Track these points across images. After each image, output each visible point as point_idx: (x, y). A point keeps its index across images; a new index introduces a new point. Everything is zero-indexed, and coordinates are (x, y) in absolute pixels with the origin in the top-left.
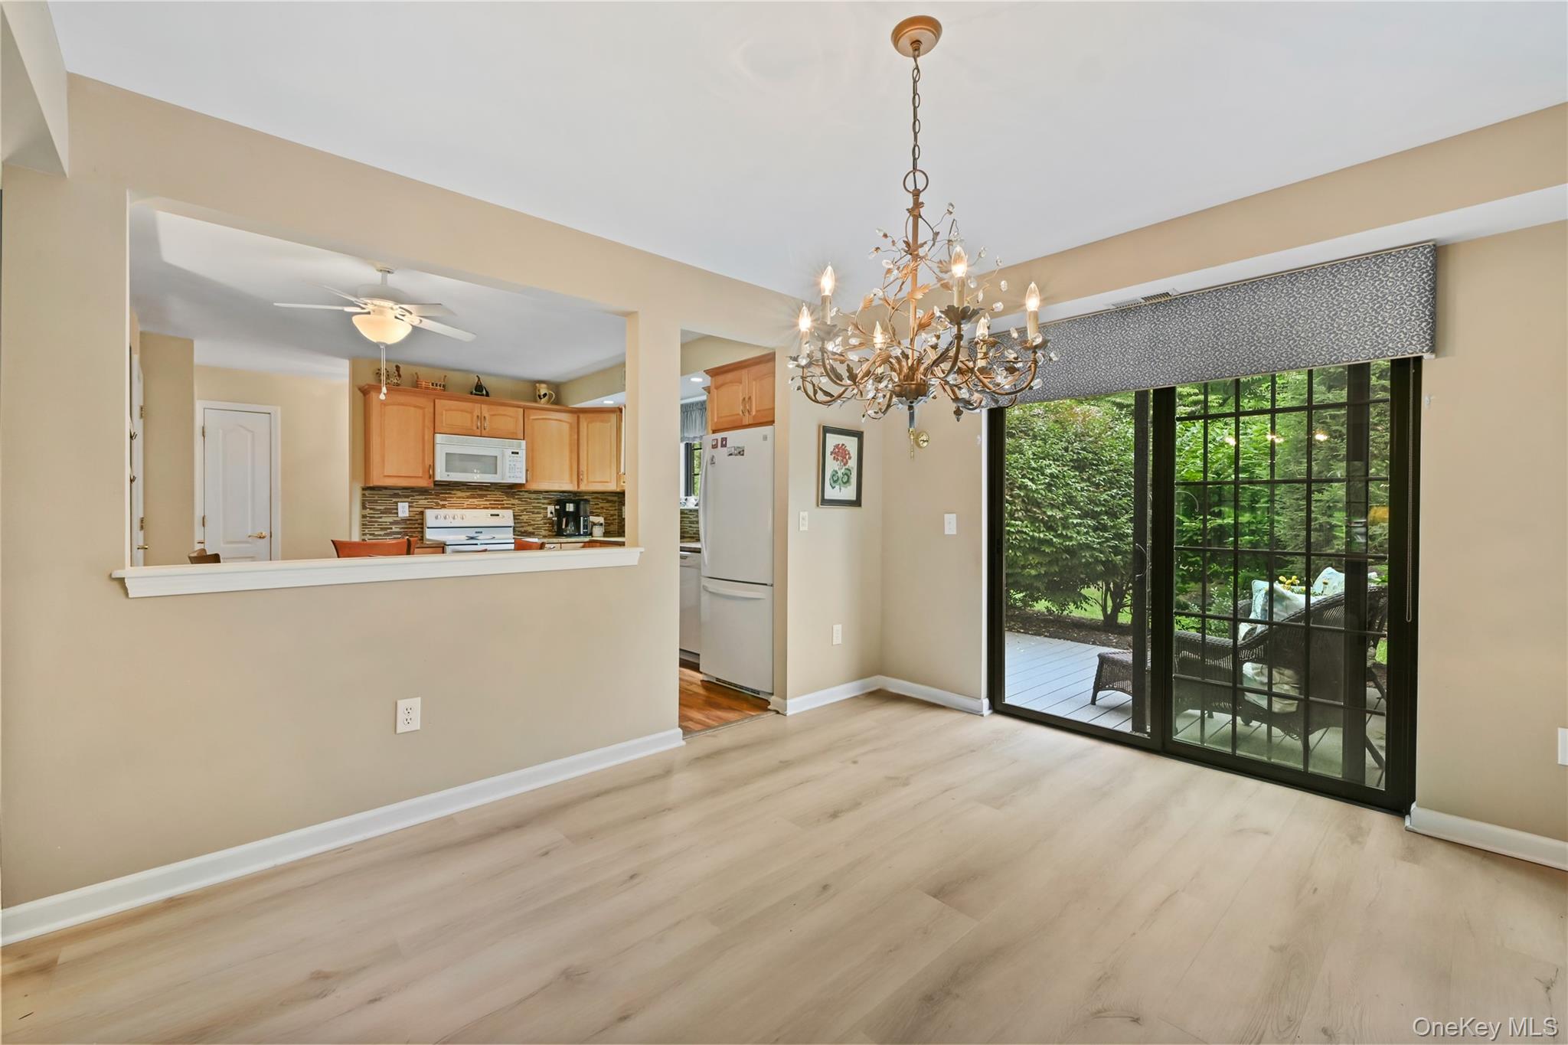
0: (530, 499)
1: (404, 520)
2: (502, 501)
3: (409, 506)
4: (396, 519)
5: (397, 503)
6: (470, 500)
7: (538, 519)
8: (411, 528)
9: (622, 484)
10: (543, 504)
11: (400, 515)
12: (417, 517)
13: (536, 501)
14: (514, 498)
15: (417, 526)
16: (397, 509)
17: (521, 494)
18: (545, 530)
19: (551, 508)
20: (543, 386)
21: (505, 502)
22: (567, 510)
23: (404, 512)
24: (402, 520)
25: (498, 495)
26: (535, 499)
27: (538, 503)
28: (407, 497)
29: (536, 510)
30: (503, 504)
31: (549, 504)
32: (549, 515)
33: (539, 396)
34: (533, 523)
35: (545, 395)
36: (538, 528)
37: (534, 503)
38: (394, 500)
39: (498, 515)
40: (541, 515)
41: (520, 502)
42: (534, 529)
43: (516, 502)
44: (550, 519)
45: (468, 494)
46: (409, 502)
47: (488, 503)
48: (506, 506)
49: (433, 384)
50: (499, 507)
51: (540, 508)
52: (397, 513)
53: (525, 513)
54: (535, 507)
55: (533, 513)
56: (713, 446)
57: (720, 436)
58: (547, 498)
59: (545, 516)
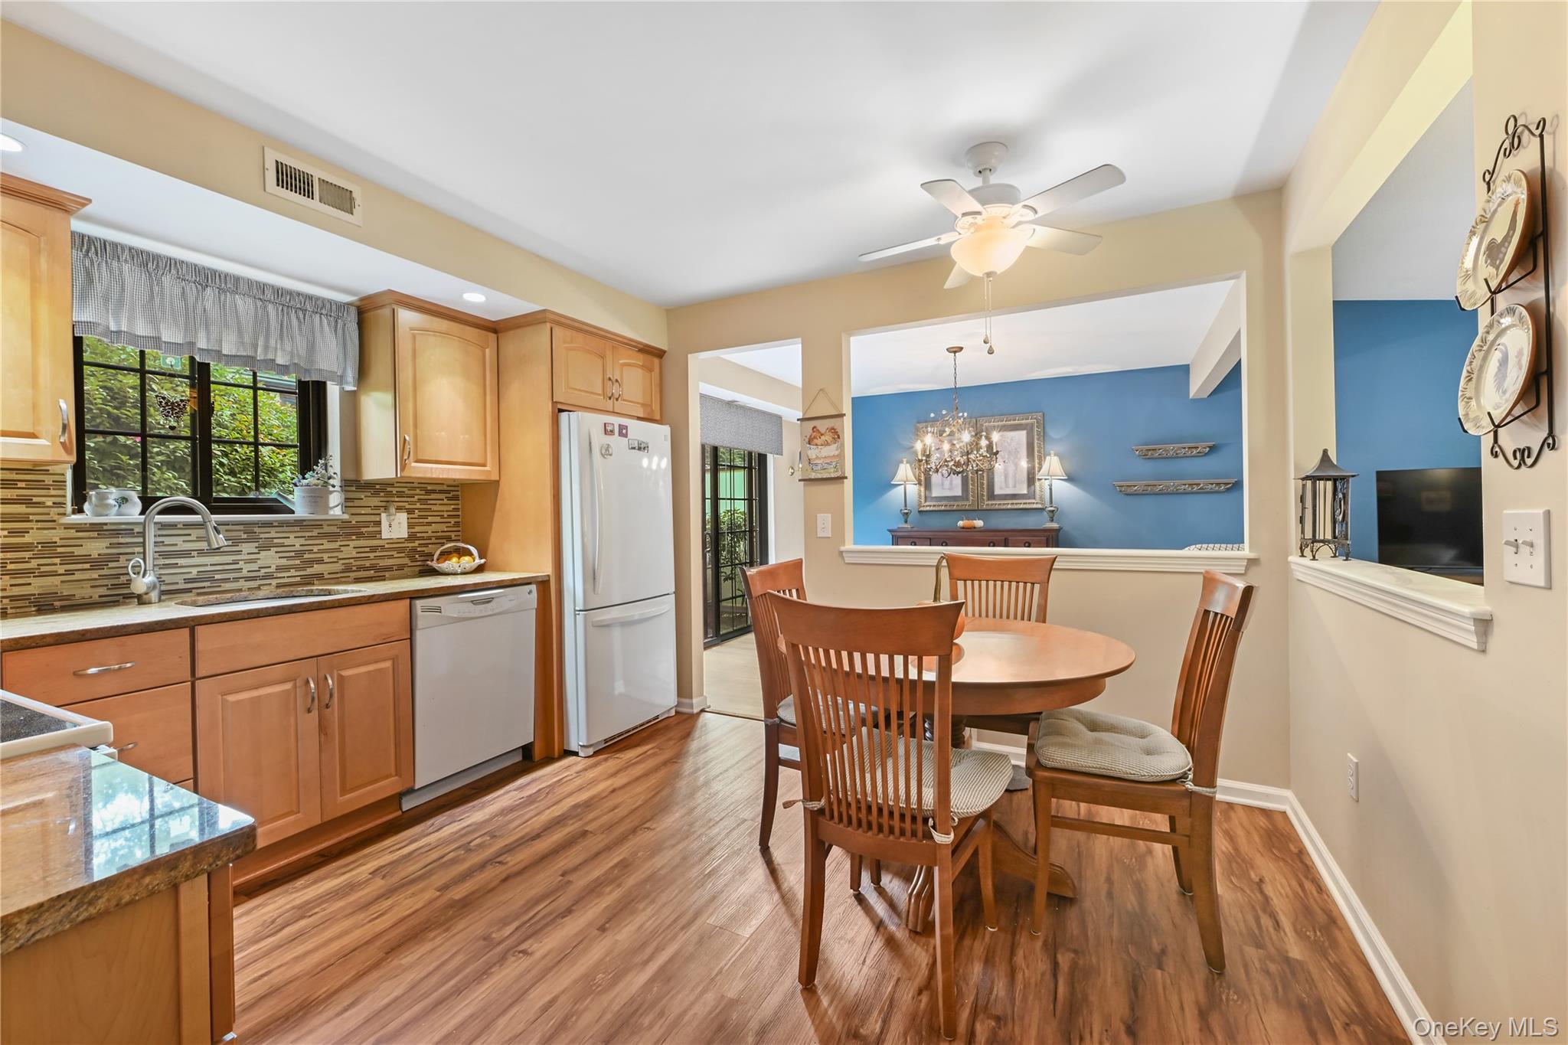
56: (606, 432)
57: (617, 421)
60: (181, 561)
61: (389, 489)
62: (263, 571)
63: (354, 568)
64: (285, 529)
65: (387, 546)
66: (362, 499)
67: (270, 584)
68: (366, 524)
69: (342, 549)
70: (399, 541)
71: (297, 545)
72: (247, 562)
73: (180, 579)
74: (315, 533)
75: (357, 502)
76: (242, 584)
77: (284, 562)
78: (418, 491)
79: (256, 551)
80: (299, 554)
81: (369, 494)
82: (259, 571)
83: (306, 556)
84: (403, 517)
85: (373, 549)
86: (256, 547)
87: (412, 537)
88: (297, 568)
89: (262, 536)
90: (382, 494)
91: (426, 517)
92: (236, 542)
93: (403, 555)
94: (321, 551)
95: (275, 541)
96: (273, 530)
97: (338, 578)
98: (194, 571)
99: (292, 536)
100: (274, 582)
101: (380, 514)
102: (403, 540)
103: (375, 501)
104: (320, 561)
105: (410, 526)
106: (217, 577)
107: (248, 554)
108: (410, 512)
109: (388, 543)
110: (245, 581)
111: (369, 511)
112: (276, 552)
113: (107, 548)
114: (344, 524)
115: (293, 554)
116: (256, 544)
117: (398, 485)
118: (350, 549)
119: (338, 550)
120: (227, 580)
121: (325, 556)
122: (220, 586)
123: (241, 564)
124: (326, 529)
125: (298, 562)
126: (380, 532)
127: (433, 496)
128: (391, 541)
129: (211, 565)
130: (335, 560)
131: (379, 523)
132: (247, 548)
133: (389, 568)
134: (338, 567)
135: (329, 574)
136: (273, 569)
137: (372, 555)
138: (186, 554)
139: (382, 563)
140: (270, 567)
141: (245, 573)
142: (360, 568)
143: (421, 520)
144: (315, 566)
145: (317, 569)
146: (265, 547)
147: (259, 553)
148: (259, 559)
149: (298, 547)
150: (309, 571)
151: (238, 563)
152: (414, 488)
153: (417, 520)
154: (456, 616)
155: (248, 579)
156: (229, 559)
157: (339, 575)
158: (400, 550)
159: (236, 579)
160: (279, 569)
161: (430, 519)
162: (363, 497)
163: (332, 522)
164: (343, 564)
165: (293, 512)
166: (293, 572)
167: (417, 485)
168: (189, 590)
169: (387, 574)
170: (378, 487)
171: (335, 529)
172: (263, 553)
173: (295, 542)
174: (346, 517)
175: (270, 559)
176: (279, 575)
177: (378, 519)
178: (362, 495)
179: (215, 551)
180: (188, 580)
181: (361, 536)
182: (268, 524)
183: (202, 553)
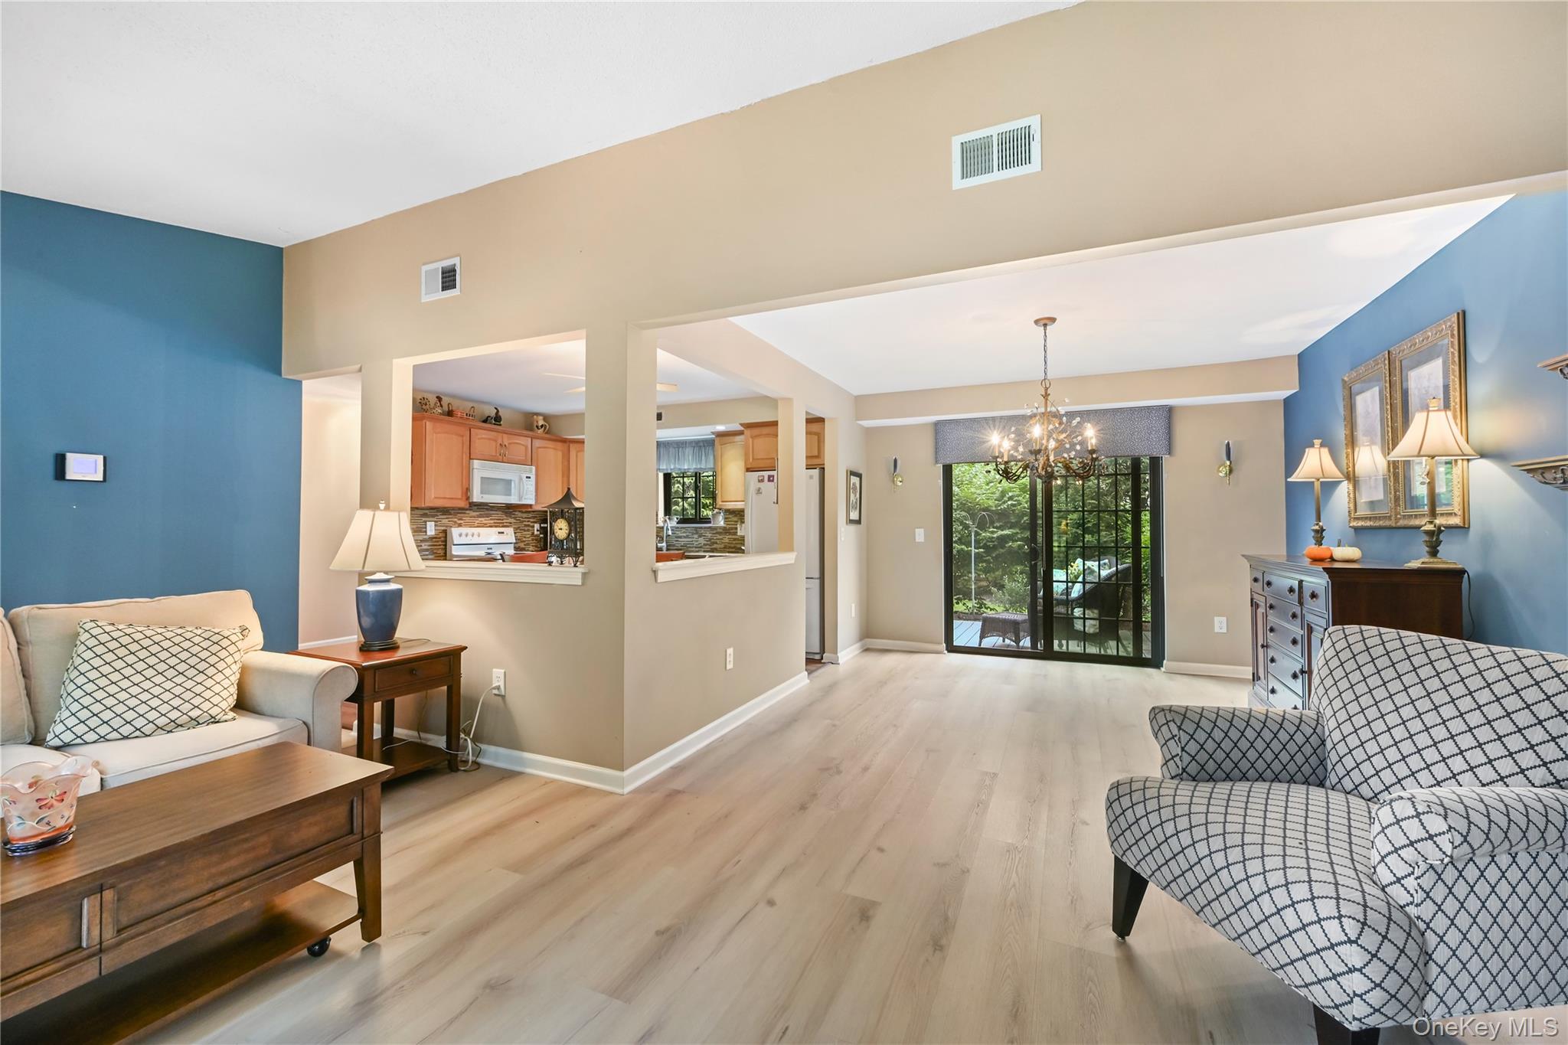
0: (522, 518)
1: (432, 538)
3: (435, 525)
4: (425, 537)
5: (426, 522)
6: (480, 519)
7: (530, 536)
8: (436, 545)
10: (532, 522)
11: (428, 534)
12: (441, 535)
15: (440, 543)
16: (426, 528)
18: (533, 545)
19: (537, 526)
20: (541, 418)
23: (431, 530)
24: (430, 538)
25: (499, 514)
26: (526, 518)
27: (528, 521)
28: (433, 516)
29: (526, 528)
31: (536, 522)
32: (537, 532)
33: (537, 427)
34: (524, 539)
35: (542, 426)
36: (528, 544)
37: (525, 521)
38: (424, 519)
39: (503, 533)
40: (530, 533)
41: (515, 521)
42: (525, 545)
43: (512, 520)
44: (537, 536)
45: (478, 513)
46: (435, 521)
47: (492, 522)
49: (467, 414)
50: (503, 525)
51: (528, 526)
52: (426, 532)
53: (518, 531)
54: (526, 525)
55: (525, 531)
56: (759, 481)
57: (766, 474)
58: (534, 517)
59: (533, 533)
60: (679, 539)
62: (700, 545)
63: (728, 547)
64: (706, 530)
65: (740, 539)
68: (732, 529)
69: (724, 538)
72: (696, 541)
73: (679, 545)
74: (715, 532)
76: (694, 549)
77: (706, 542)
80: (710, 540)
83: (712, 540)
85: (735, 539)
86: (698, 536)
88: (709, 545)
89: (699, 532)
92: (693, 534)
94: (717, 539)
95: (703, 534)
96: (702, 530)
98: (683, 543)
99: (708, 532)
103: (735, 519)
104: (716, 543)
106: (688, 546)
107: (696, 538)
112: (704, 538)
114: (724, 529)
115: (708, 539)
118: (727, 539)
119: (722, 539)
120: (690, 547)
121: (718, 541)
122: (688, 549)
124: (719, 530)
125: (710, 543)
129: (686, 541)
130: (721, 543)
131: (736, 528)
132: (696, 536)
134: (722, 546)
135: (719, 548)
136: (702, 545)
137: (735, 542)
138: (680, 537)
139: (737, 546)
141: (694, 545)
142: (730, 547)
145: (715, 546)
146: (700, 536)
147: (699, 538)
148: (699, 540)
149: (709, 537)
150: (713, 547)
151: (693, 542)
155: (696, 547)
156: (691, 540)
157: (723, 550)
159: (693, 547)
160: (704, 545)
163: (720, 528)
164: (724, 545)
165: (710, 523)
166: (708, 547)
170: (737, 512)
171: (721, 531)
173: (709, 535)
174: (725, 526)
175: (702, 541)
176: (705, 547)
178: (730, 516)
179: (687, 537)
180: (682, 546)
181: (730, 534)
182: (701, 528)
183: (685, 537)
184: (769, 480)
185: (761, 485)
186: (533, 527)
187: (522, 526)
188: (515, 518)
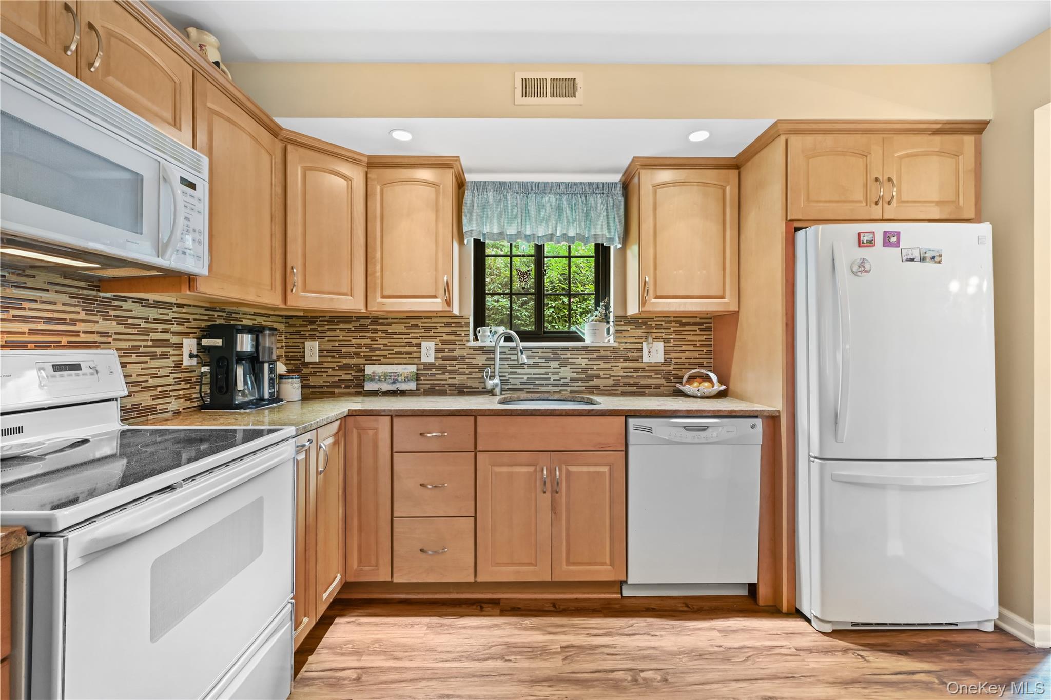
0: (146, 320)
2: (73, 322)
7: (162, 372)
9: (380, 300)
10: (175, 334)
13: (160, 327)
14: (106, 317)
17: (125, 305)
18: (178, 398)
19: (189, 345)
20: (217, 43)
21: (80, 327)
22: (238, 349)
26: (157, 321)
27: (164, 331)
29: (159, 351)
30: (77, 333)
31: (186, 334)
32: (187, 362)
34: (152, 382)
35: (218, 65)
36: (164, 395)
37: (155, 331)
39: (76, 367)
40: (170, 362)
41: (121, 329)
42: (154, 398)
43: (112, 327)
44: (190, 370)
48: (83, 338)
50: (64, 340)
51: (164, 343)
53: (134, 358)
54: (157, 343)
55: (153, 356)
56: (860, 244)
57: (879, 229)
58: (180, 322)
59: (178, 365)
60: (519, 371)
61: (649, 323)
62: (562, 380)
63: (622, 384)
64: (576, 352)
65: (647, 368)
66: (628, 331)
67: (567, 390)
68: (632, 350)
69: (614, 368)
70: (656, 365)
71: (583, 364)
72: (554, 374)
73: (518, 382)
74: (594, 356)
75: (625, 334)
76: (550, 388)
77: (575, 375)
78: (673, 324)
79: (558, 367)
80: (585, 370)
81: (634, 327)
82: (560, 380)
83: (589, 372)
84: (660, 345)
85: (636, 370)
86: (559, 364)
87: (667, 362)
88: (583, 381)
89: (562, 357)
90: (644, 327)
91: (680, 346)
92: (548, 360)
93: (660, 376)
94: (598, 370)
95: (570, 360)
96: (568, 353)
97: (610, 390)
98: (525, 377)
99: (580, 357)
100: (569, 389)
101: (642, 343)
102: (660, 364)
103: (639, 332)
104: (598, 377)
105: (666, 353)
106: (537, 382)
107: (554, 368)
108: (666, 341)
109: (647, 366)
110: (552, 386)
111: (633, 340)
112: (570, 368)
113: (486, 360)
114: (614, 350)
115: (580, 370)
116: (558, 362)
117: (657, 319)
118: (619, 369)
119: (610, 369)
120: (542, 385)
121: (601, 373)
122: (538, 388)
123: (550, 376)
124: (603, 353)
125: (583, 376)
126: (641, 357)
127: (687, 328)
128: (650, 365)
129: (534, 374)
130: (608, 376)
131: (640, 350)
132: (554, 364)
133: (648, 386)
134: (611, 382)
135: (604, 386)
136: (568, 380)
137: (635, 375)
139: (644, 382)
140: (566, 378)
141: (552, 381)
142: (626, 384)
143: (675, 348)
144: (595, 380)
145: (596, 382)
146: (563, 364)
147: (560, 368)
148: (560, 372)
149: (583, 366)
150: (591, 383)
151: (548, 374)
152: (670, 322)
153: (672, 348)
154: (667, 438)
155: (554, 385)
156: (543, 371)
157: (611, 388)
158: (657, 372)
159: (547, 385)
160: (573, 380)
161: (684, 348)
162: (629, 329)
163: (606, 349)
164: (614, 380)
165: (582, 340)
166: (580, 383)
167: (672, 319)
168: (522, 389)
169: (647, 391)
170: (640, 321)
171: (608, 353)
172: (563, 368)
173: (582, 361)
174: (616, 344)
175: (567, 373)
176: (573, 384)
177: (640, 347)
178: (628, 328)
179: (536, 365)
180: (522, 383)
181: (627, 359)
182: (566, 349)
183: (529, 366)
184: (887, 243)
185: (865, 252)
186: (180, 346)
187: (144, 343)
188: (121, 320)
